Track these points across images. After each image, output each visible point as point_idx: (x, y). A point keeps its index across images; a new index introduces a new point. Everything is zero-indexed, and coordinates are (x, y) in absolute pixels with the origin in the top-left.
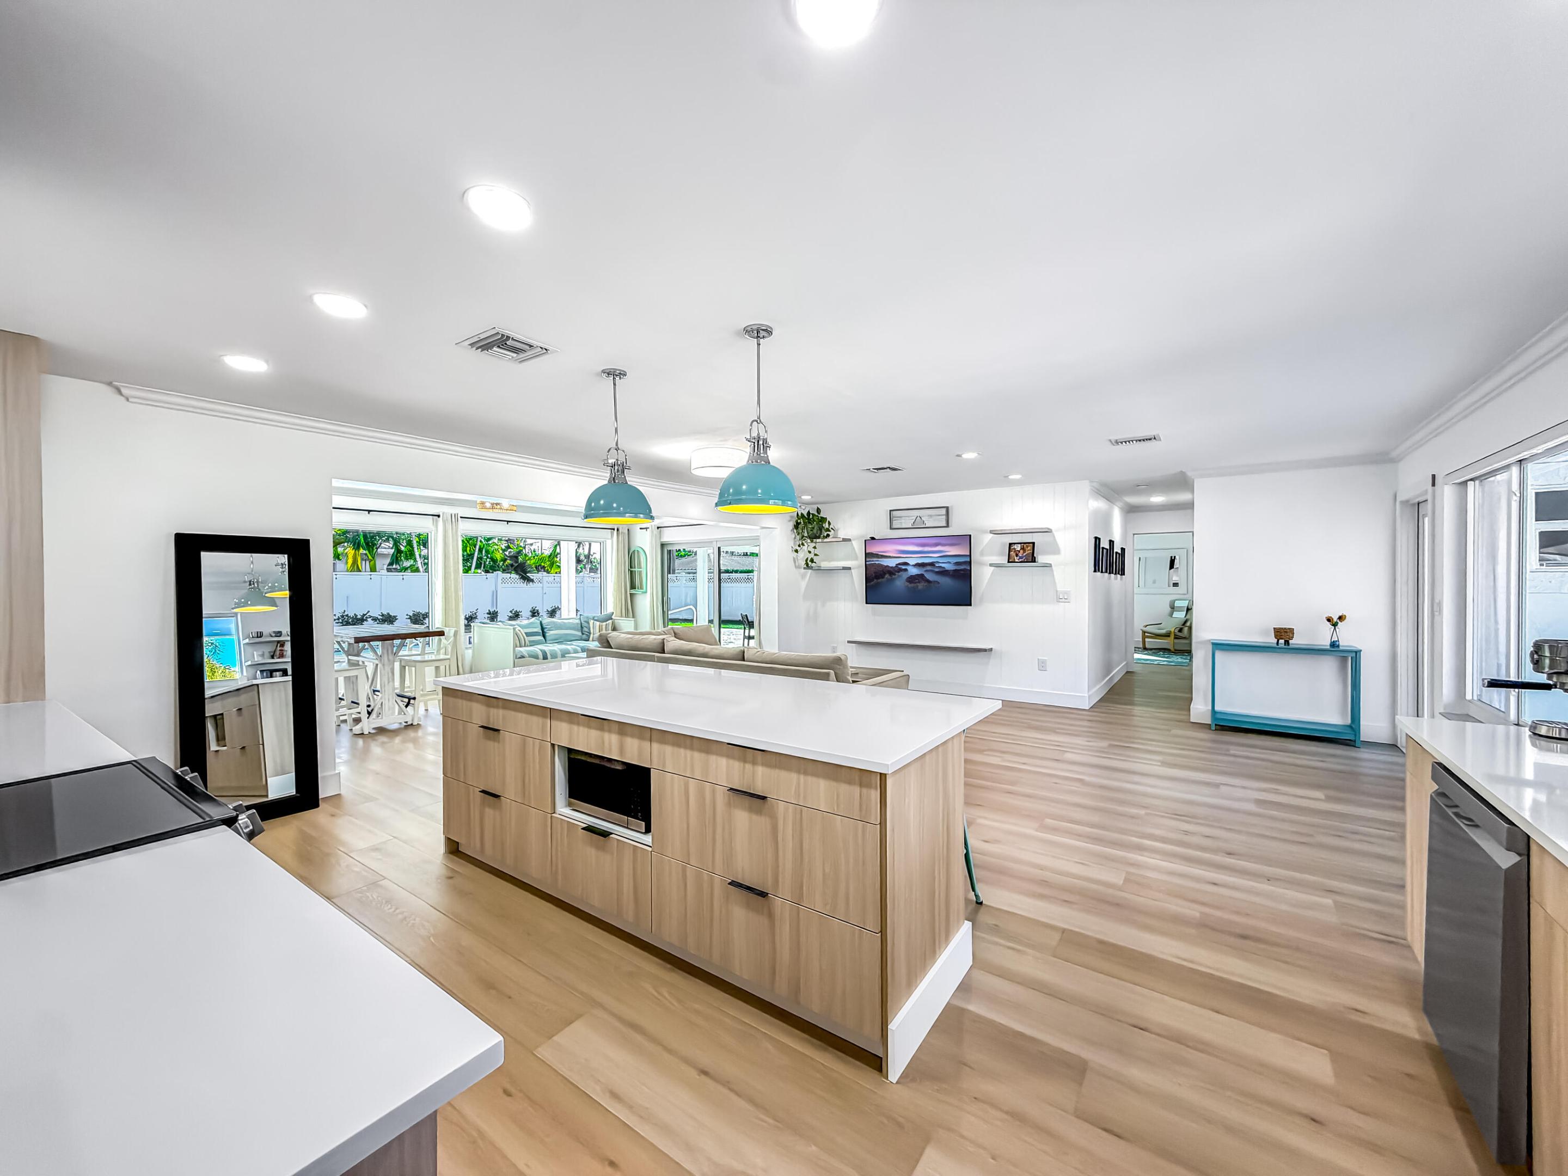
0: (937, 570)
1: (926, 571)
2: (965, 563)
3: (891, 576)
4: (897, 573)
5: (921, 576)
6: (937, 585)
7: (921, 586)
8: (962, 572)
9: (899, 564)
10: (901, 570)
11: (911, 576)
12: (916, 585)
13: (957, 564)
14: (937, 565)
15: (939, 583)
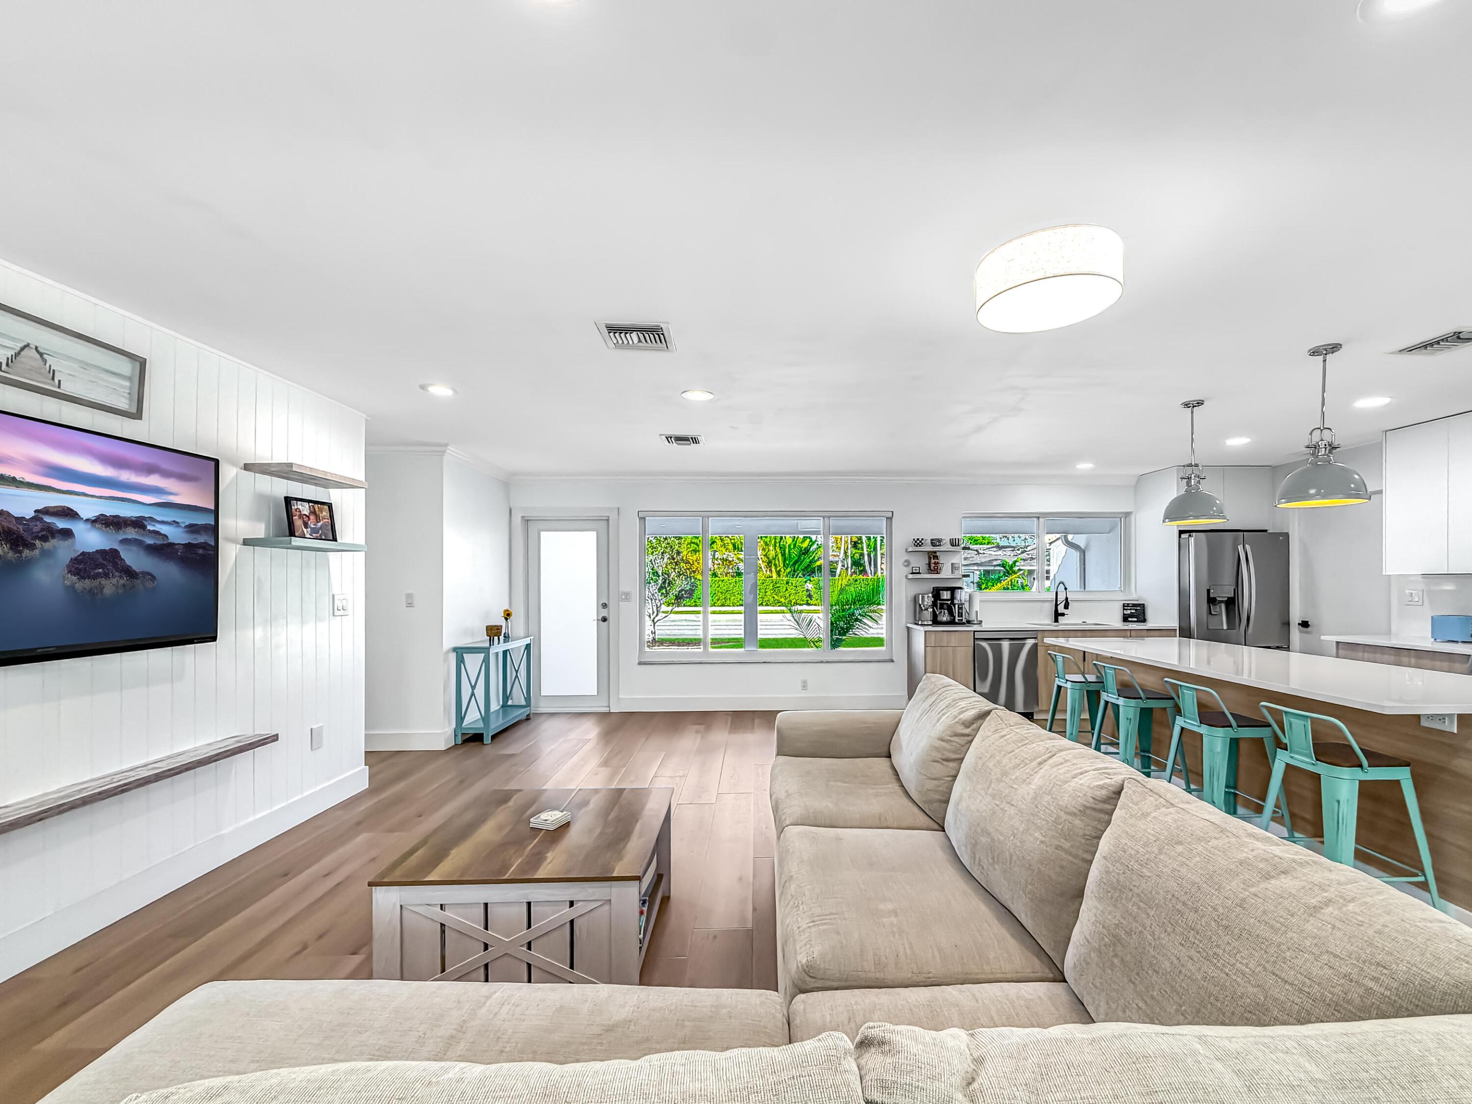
0: (150, 541)
1: (125, 541)
2: (205, 528)
3: (20, 552)
4: (37, 542)
5: (110, 557)
6: (150, 585)
7: (110, 586)
8: (201, 551)
9: (47, 511)
10: (50, 533)
11: (83, 554)
12: (96, 582)
13: (193, 529)
14: (150, 528)
15: (153, 578)
